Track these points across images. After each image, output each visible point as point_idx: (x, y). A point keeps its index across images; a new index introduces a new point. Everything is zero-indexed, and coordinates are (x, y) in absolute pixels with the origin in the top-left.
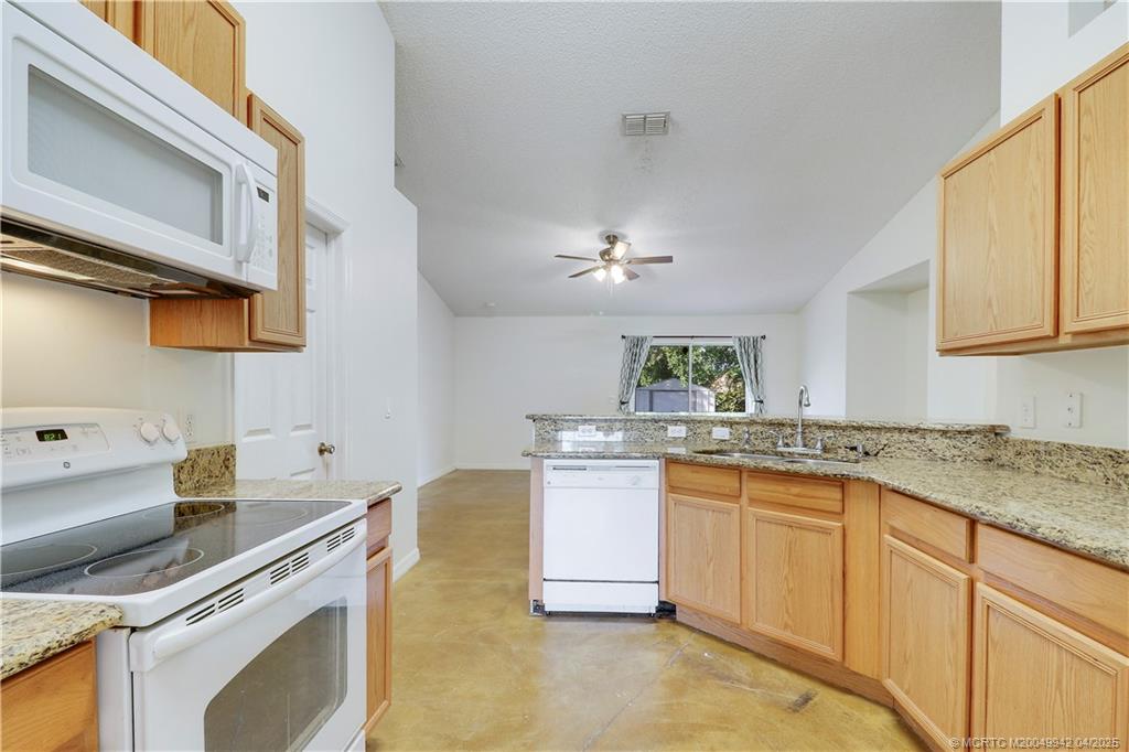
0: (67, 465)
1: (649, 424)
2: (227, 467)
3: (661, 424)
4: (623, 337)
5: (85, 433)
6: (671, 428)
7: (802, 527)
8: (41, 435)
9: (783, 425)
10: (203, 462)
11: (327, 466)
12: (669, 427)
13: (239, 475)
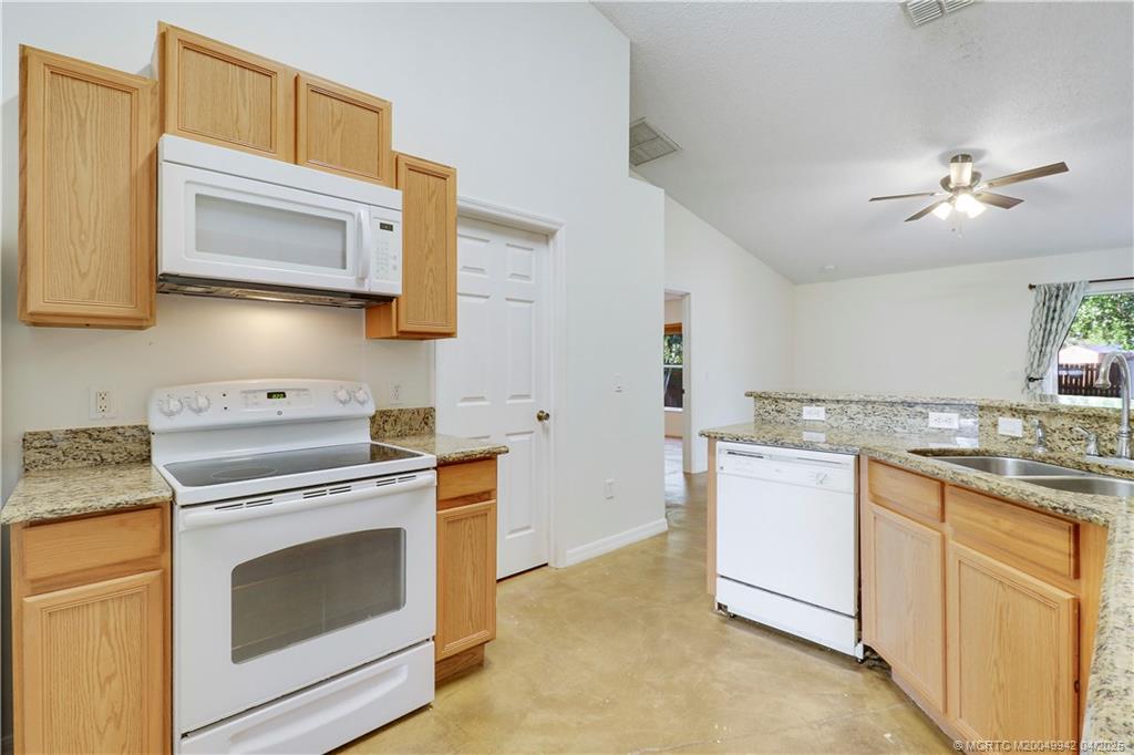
0: (280, 413)
1: (900, 408)
2: (426, 424)
3: (918, 409)
4: (1031, 287)
5: (298, 395)
6: (933, 415)
7: (1015, 588)
8: (270, 395)
9: (1106, 419)
10: (405, 417)
11: (546, 430)
12: (931, 414)
13: (438, 430)
